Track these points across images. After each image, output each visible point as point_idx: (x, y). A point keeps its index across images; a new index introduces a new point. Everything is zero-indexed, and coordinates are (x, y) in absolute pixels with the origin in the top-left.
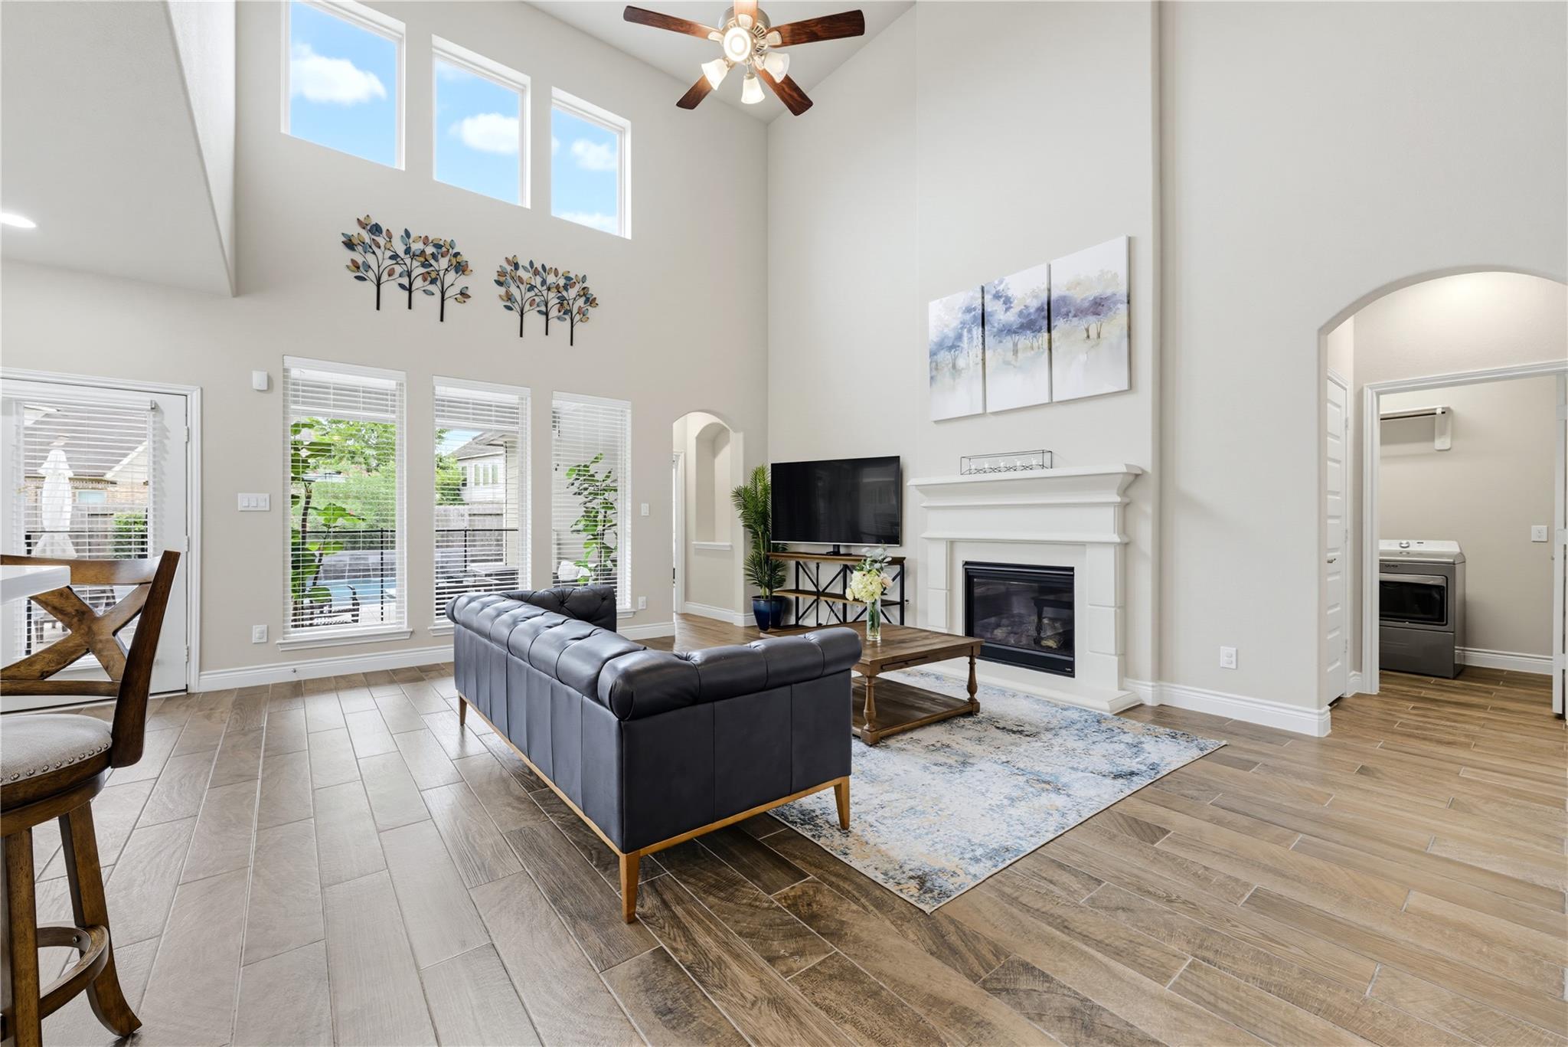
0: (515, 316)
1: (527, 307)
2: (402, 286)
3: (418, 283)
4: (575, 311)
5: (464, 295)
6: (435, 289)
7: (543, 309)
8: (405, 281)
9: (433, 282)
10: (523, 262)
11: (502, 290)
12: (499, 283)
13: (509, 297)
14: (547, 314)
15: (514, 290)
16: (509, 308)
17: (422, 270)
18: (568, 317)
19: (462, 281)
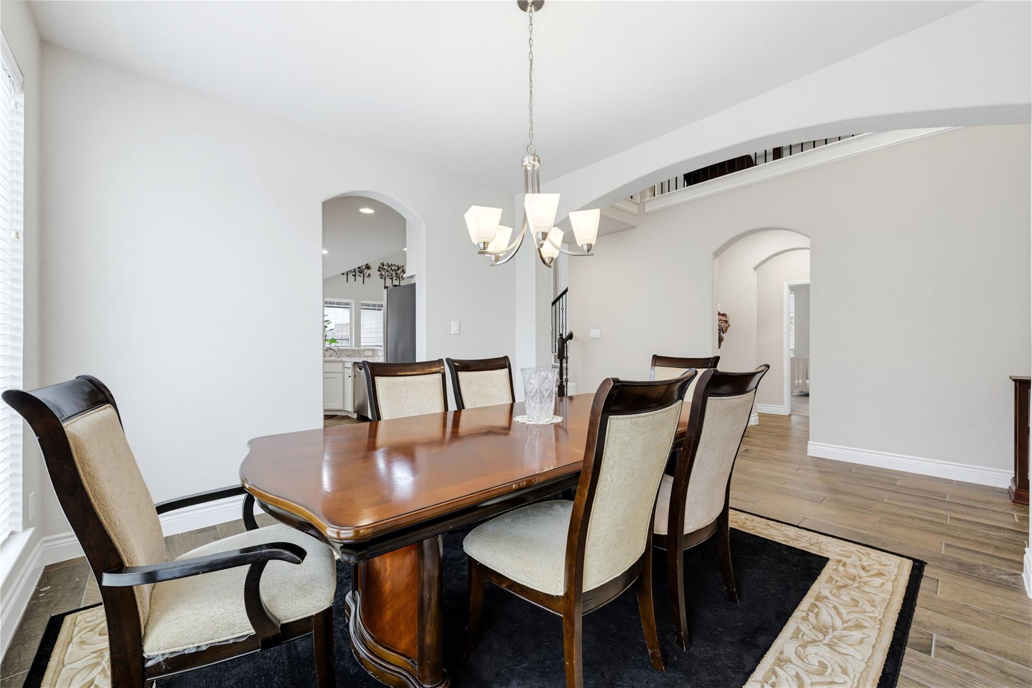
0: (383, 280)
1: (386, 277)
2: (353, 275)
3: (357, 273)
4: (400, 277)
5: (369, 275)
6: (362, 275)
7: (391, 277)
8: (354, 273)
9: (361, 273)
10: (386, 264)
11: (380, 273)
12: (379, 271)
13: (381, 275)
14: (392, 279)
15: (383, 272)
16: (381, 278)
17: (358, 270)
18: (398, 279)
19: (369, 271)
